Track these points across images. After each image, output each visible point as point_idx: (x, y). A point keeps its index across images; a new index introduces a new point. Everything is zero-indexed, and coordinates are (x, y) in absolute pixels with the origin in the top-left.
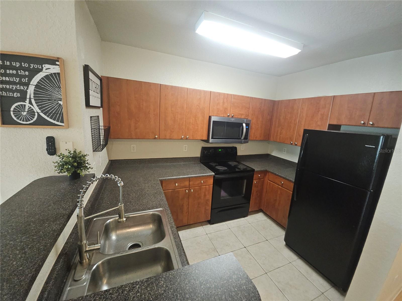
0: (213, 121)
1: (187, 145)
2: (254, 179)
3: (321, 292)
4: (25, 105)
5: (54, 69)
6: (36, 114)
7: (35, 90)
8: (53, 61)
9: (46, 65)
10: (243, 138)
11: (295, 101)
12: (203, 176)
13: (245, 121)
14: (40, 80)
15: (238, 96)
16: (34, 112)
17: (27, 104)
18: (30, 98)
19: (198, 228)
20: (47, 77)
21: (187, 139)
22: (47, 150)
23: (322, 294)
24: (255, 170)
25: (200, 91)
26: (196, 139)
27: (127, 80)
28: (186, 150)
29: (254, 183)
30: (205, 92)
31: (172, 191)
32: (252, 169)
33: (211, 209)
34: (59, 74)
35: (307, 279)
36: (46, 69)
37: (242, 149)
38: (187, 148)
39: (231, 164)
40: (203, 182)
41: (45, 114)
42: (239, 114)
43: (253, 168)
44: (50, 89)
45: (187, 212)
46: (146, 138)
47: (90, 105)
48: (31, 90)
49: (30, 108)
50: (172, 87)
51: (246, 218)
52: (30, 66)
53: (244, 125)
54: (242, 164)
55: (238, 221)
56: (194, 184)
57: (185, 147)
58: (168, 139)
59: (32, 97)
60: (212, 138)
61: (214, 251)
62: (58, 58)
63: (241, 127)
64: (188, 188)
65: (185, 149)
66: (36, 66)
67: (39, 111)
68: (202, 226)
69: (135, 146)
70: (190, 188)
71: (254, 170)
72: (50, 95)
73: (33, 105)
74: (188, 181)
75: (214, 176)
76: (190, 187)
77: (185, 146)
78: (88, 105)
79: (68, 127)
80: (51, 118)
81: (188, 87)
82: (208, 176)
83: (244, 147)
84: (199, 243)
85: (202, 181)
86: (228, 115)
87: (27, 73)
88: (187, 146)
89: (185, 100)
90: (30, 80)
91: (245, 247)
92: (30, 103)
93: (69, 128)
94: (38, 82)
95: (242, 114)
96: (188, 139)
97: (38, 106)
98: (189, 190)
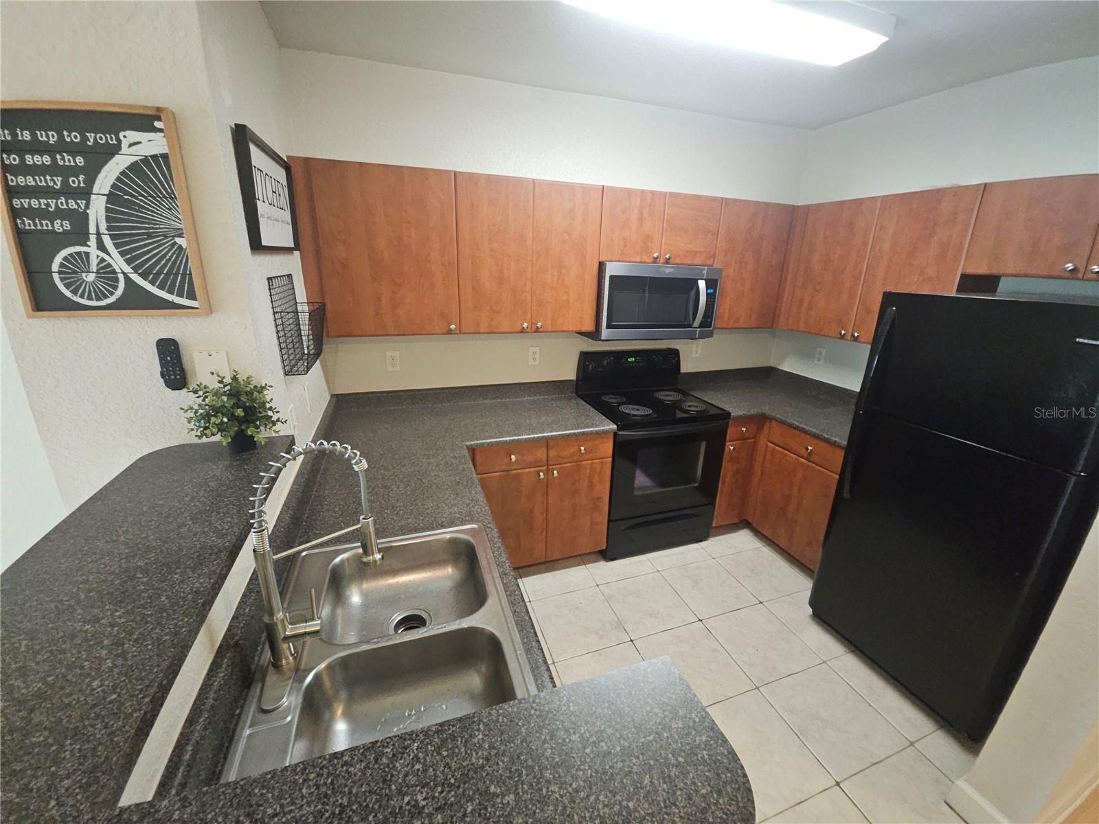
0: (612, 277)
1: (537, 349)
2: (728, 438)
3: (909, 740)
4: (87, 254)
5: (150, 144)
6: (121, 277)
7: (107, 210)
8: (145, 121)
9: (128, 133)
10: (697, 323)
11: (861, 204)
12: (583, 433)
13: (705, 272)
14: (118, 179)
15: (685, 197)
16: (114, 272)
17: (92, 248)
18: (98, 234)
19: (573, 569)
20: (134, 167)
21: (537, 330)
22: (163, 375)
23: (908, 747)
24: (732, 414)
25: (571, 187)
26: (564, 331)
27: (361, 163)
28: (537, 362)
29: (726, 449)
30: (586, 189)
31: (500, 476)
32: (720, 412)
33: (609, 521)
34: (165, 157)
35: (870, 705)
36: (131, 145)
37: (694, 355)
38: (538, 356)
39: (663, 398)
40: (585, 449)
41: (144, 276)
42: (687, 251)
43: (725, 410)
44: (148, 203)
45: (542, 532)
46: (423, 332)
47: (263, 244)
48: (97, 209)
49: (103, 260)
50: (489, 178)
51: (703, 544)
52: (86, 139)
53: (702, 284)
54: (694, 397)
55: (682, 553)
56: (558, 456)
57: (534, 353)
58: (484, 333)
59: (103, 229)
60: (608, 327)
61: (616, 628)
62: (158, 109)
63: (693, 292)
64: (545, 468)
65: (534, 359)
66: (102, 138)
67: (127, 269)
68: (585, 564)
69: (396, 353)
70: (551, 467)
71: (729, 414)
72: (150, 221)
73: (108, 254)
74: (544, 450)
75: (615, 434)
76: (550, 463)
77: (532, 349)
78: (256, 244)
79: (210, 310)
80: (161, 287)
81: (535, 176)
82: (597, 433)
83: (700, 348)
84: (577, 608)
85: (582, 448)
86: (655, 255)
87: (80, 161)
88: (538, 352)
89: (529, 217)
90: (91, 181)
91: (700, 620)
92: (101, 246)
93: (211, 313)
94: (114, 186)
95: (695, 253)
96: (541, 330)
97: (122, 254)
98: (548, 472)
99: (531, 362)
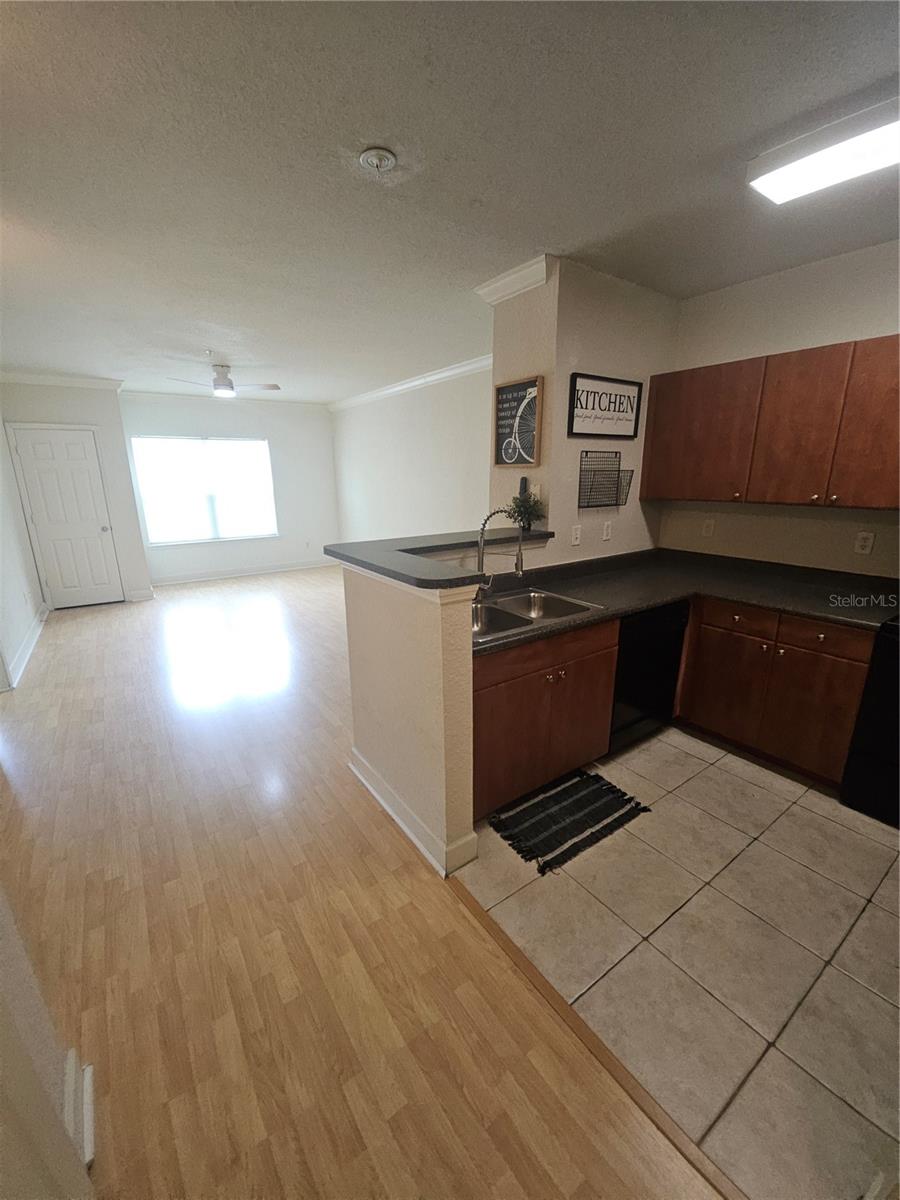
1: (872, 534)
4: (512, 441)
5: (532, 392)
6: (518, 450)
8: (532, 383)
9: (528, 389)
14: (524, 409)
16: (516, 448)
18: (515, 433)
19: (790, 781)
20: (528, 403)
27: (692, 370)
28: (867, 551)
31: (722, 633)
36: (529, 394)
41: (523, 449)
44: (529, 419)
46: (712, 499)
47: (574, 432)
48: (517, 422)
49: (515, 444)
52: (517, 395)
56: (793, 636)
57: (865, 540)
59: (517, 430)
62: (538, 377)
64: (772, 643)
65: (863, 547)
66: (522, 393)
67: (520, 447)
68: (810, 788)
72: (528, 426)
73: (516, 441)
74: (776, 623)
75: (876, 633)
78: (571, 434)
79: (539, 464)
80: (526, 454)
82: (846, 624)
85: (821, 636)
87: (516, 404)
89: (843, 382)
90: (517, 411)
92: (515, 438)
94: (522, 412)
96: (836, 504)
97: (519, 440)
98: (777, 648)
99: (858, 550)
